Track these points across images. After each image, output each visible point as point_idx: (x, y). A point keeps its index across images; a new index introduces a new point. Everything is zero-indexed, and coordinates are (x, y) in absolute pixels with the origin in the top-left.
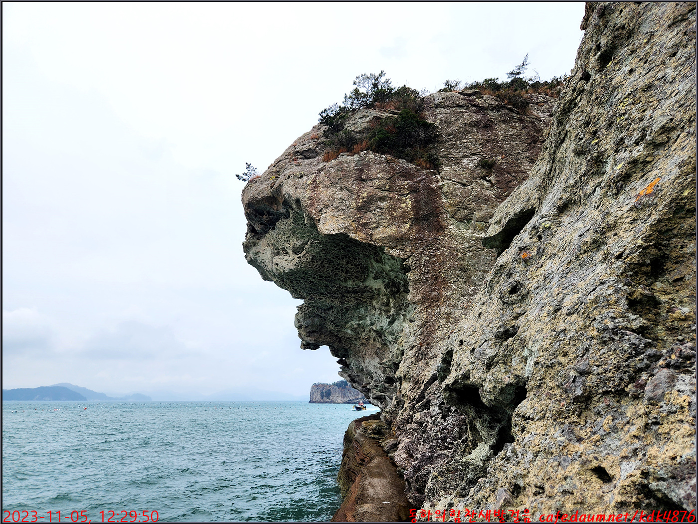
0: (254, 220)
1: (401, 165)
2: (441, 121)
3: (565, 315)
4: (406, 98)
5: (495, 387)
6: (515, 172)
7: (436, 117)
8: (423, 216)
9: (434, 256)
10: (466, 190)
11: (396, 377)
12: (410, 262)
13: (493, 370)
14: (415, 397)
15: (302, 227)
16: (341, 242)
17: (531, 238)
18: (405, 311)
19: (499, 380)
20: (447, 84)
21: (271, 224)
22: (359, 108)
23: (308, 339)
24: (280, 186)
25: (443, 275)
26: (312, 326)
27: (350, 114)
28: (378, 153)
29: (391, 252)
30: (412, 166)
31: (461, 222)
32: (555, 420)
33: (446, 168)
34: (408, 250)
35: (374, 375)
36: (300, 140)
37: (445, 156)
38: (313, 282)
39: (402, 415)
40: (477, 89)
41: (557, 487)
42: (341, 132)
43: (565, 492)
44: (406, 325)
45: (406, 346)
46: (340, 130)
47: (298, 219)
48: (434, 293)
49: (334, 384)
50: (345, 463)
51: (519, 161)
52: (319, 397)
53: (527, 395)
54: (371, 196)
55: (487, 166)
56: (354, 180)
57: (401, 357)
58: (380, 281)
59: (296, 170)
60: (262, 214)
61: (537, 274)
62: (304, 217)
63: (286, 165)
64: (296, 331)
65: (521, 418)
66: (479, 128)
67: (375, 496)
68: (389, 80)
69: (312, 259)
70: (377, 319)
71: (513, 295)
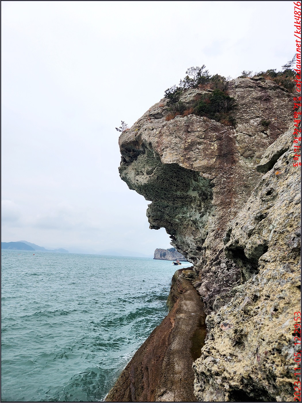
0: (125, 154)
1: (212, 123)
2: (238, 96)
3: (294, 205)
4: (217, 82)
5: (252, 247)
6: (283, 128)
7: (235, 94)
8: (224, 154)
9: (229, 178)
10: (251, 139)
11: (203, 247)
12: (214, 181)
13: (252, 237)
14: (213, 259)
15: (152, 159)
16: (174, 168)
17: (282, 163)
18: (210, 210)
19: (255, 243)
20: (244, 73)
21: (135, 157)
22: (189, 88)
23: (154, 224)
24: (141, 135)
25: (234, 190)
26: (156, 216)
27: (183, 92)
28: (199, 116)
29: (204, 175)
30: (219, 124)
31: (247, 158)
32: (281, 261)
33: (240, 125)
34: (213, 174)
35: (190, 245)
36: (153, 107)
37: (240, 118)
38: (157, 191)
39: (205, 268)
40: (262, 76)
41: (276, 295)
42: (177, 103)
43: (280, 298)
44: (210, 218)
45: (209, 230)
46: (176, 102)
47: (150, 154)
48: (228, 200)
49: (168, 250)
50: (172, 292)
51: (286, 122)
52: (159, 256)
53: (268, 249)
54: (193, 142)
55: (265, 124)
56: (183, 132)
57: (206, 236)
58: (196, 192)
59: (150, 125)
60: (130, 151)
61: (283, 184)
62: (153, 153)
63: (144, 122)
64: (147, 219)
65: (262, 262)
66: (262, 101)
67: (187, 310)
68: (208, 71)
69: (157, 178)
70: (193, 214)
71: (268, 196)
